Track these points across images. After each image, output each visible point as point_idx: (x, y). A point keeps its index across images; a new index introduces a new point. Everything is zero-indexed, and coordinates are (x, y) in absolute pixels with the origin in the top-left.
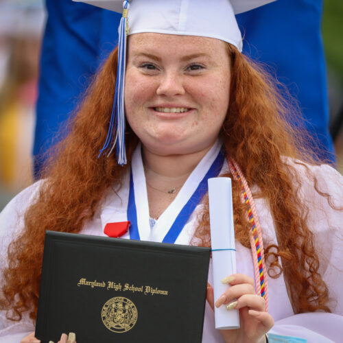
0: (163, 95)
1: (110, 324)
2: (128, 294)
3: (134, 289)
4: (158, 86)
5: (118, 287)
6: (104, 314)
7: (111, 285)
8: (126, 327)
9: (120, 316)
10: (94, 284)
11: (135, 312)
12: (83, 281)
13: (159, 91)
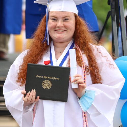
0: (58, 27)
1: (44, 87)
2: (49, 79)
3: (50, 78)
4: (57, 25)
5: (46, 78)
6: (43, 85)
7: (45, 77)
8: (49, 88)
9: (47, 85)
10: (40, 77)
11: (51, 84)
12: (37, 76)
13: (57, 26)
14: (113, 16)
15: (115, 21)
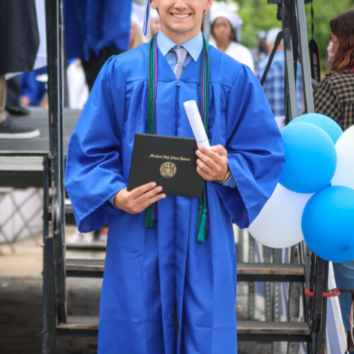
14: (286, 41)
15: (290, 49)
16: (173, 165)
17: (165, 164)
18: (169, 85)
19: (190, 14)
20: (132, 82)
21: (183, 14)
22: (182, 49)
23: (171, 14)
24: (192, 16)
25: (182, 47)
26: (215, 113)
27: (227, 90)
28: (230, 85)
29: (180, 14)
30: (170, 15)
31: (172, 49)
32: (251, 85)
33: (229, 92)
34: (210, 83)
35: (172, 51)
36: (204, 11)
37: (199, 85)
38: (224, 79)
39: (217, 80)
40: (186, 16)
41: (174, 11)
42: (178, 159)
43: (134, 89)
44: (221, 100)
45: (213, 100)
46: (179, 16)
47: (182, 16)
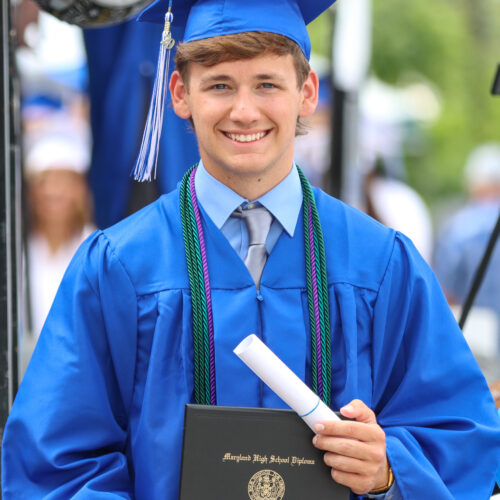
16: (277, 476)
17: (257, 476)
18: (241, 299)
19: (267, 132)
20: (153, 293)
21: (251, 133)
22: (259, 211)
23: (225, 133)
24: (272, 134)
25: (259, 206)
26: (346, 355)
27: (369, 298)
28: (374, 286)
29: (245, 134)
30: (222, 136)
31: (237, 210)
32: (420, 281)
33: (373, 304)
34: (329, 286)
35: (238, 217)
36: (299, 117)
37: (305, 292)
38: (362, 275)
39: (346, 276)
40: (258, 136)
41: (231, 128)
42: (286, 461)
43: (161, 311)
44: (358, 323)
45: (340, 325)
46: (242, 138)
47: (249, 138)
